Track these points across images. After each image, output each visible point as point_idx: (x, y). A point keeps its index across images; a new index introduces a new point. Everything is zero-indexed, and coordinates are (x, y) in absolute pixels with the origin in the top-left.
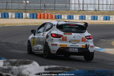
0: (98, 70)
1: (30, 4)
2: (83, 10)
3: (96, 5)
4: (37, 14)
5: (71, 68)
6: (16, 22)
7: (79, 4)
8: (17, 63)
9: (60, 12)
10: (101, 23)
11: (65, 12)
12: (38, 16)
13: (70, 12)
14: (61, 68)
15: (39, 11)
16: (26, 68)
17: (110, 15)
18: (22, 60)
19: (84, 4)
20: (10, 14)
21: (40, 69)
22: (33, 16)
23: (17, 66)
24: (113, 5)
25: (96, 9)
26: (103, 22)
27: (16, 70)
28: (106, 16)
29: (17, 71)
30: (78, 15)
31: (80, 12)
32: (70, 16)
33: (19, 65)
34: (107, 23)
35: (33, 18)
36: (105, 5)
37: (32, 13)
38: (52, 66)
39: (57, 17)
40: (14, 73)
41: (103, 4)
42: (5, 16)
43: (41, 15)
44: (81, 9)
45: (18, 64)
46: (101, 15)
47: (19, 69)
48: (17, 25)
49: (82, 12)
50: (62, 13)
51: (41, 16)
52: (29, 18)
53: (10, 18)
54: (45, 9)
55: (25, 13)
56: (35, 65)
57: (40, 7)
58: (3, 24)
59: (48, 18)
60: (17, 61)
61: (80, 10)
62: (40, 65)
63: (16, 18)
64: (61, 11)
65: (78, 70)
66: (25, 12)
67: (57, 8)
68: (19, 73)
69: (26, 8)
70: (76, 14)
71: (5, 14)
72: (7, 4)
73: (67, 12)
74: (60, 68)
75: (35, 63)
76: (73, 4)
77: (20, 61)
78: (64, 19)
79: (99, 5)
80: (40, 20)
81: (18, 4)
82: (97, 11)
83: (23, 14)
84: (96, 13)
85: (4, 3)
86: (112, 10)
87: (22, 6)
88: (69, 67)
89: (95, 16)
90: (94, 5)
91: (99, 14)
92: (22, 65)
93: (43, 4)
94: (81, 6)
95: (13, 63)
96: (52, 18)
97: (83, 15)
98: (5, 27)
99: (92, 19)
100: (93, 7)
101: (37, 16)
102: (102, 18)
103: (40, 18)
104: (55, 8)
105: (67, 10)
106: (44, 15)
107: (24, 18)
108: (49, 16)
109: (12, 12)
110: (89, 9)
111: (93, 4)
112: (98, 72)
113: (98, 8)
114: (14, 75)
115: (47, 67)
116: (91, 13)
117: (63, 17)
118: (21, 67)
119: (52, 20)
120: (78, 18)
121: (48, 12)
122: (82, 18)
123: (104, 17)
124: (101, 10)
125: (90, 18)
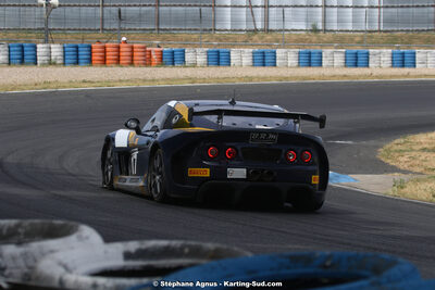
0: (328, 252)
1: (62, 9)
2: (267, 30)
3: (314, 9)
4: (91, 47)
5: (225, 247)
6: (10, 81)
7: (251, 6)
8: (19, 234)
9: (178, 40)
10: (334, 76)
11: (195, 36)
12: (96, 56)
13: (217, 39)
14: (186, 250)
15: (100, 35)
16: (52, 251)
17: (368, 47)
18: (37, 221)
19: (269, 7)
21: (106, 252)
22: (75, 57)
23: (19, 244)
24: (379, 7)
25: (314, 26)
26: (345, 73)
27: (14, 258)
28: (355, 50)
29: (21, 263)
30: (246, 50)
31: (255, 37)
32: (218, 52)
33: (27, 242)
34: (360, 76)
35: (77, 63)
36: (351, 10)
37: (71, 44)
38: (151, 243)
39: (167, 58)
40: (7, 272)
41: (342, 7)
43: (105, 52)
44: (259, 26)
45: (22, 237)
46: (336, 48)
47: (25, 255)
48: (14, 88)
49: (263, 37)
50: (187, 40)
51: (105, 56)
52: (61, 61)
54: (123, 26)
55: (45, 45)
56: (87, 238)
57: (103, 20)
59: (132, 63)
60: (18, 226)
61: (256, 31)
62: (108, 239)
63: (9, 64)
64: (183, 35)
65: (250, 255)
66: (46, 41)
67: (166, 24)
68: (26, 270)
69: (47, 23)
70: (241, 46)
73: (206, 37)
74: (182, 248)
75: (87, 231)
76: (226, 6)
77: (31, 224)
78: (194, 65)
79: (327, 9)
80: (104, 69)
81: (17, 8)
82: (321, 34)
83: (36, 48)
84: (314, 38)
86: (377, 28)
87: (34, 17)
88: (218, 245)
89: (312, 50)
90: (309, 9)
91: (329, 44)
92: (39, 240)
93: (115, 10)
94: (259, 13)
95: (5, 232)
96: (148, 62)
97: (268, 49)
99: (299, 65)
100: (304, 17)
101: (91, 55)
102: (339, 59)
103: (104, 62)
104: (158, 24)
105: (205, 30)
106: (119, 51)
107: (43, 65)
108: (138, 55)
110: (288, 27)
111: (302, 6)
112: (328, 263)
113: (324, 22)
114: (6, 277)
115: (133, 246)
116: (296, 41)
117: (189, 57)
118: (35, 246)
119: (148, 69)
120: (247, 60)
121: (133, 39)
122: (264, 59)
123: (346, 53)
124: (335, 28)
125: (292, 59)
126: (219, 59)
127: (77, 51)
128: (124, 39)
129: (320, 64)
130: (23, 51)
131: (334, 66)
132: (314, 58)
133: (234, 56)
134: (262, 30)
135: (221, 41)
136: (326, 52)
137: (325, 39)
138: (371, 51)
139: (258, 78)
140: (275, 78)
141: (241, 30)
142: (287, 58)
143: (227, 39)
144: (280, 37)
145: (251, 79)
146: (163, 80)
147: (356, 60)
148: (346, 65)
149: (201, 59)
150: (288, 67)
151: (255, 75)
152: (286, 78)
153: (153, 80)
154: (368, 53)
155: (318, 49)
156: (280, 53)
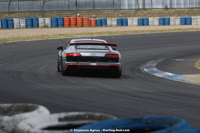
1: (50, 2)
2: (144, 9)
4: (64, 19)
6: (26, 35)
9: (104, 14)
10: (175, 29)
11: (111, 13)
12: (66, 23)
13: (122, 14)
15: (68, 13)
17: (191, 15)
20: (16, 21)
22: (56, 23)
25: (166, 6)
26: (180, 28)
28: (185, 17)
30: (135, 18)
31: (139, 12)
32: (122, 20)
34: (187, 29)
35: (57, 26)
37: (54, 18)
39: (99, 23)
42: (7, 24)
43: (70, 21)
44: (141, 7)
46: (176, 16)
48: (28, 39)
49: (143, 12)
50: (107, 15)
51: (70, 23)
52: (50, 26)
53: (17, 28)
54: (78, 9)
55: (42, 19)
57: (69, 6)
58: (4, 39)
59: (82, 26)
61: (139, 9)
64: (106, 12)
66: (43, 17)
67: (98, 7)
69: (43, 8)
70: (132, 16)
71: (7, 20)
72: (9, 4)
73: (116, 13)
78: (111, 26)
80: (70, 28)
82: (169, 10)
83: (38, 20)
84: (166, 12)
85: (5, 2)
86: (195, 7)
87: (37, 6)
89: (165, 18)
91: (173, 15)
93: (74, 1)
96: (90, 25)
97: (145, 18)
98: (7, 45)
99: (160, 24)
101: (64, 22)
102: (178, 21)
103: (70, 25)
104: (94, 7)
105: (116, 9)
106: (76, 20)
107: (42, 27)
108: (85, 22)
109: (20, 17)
110: (154, 7)
113: (171, 4)
116: (158, 13)
117: (109, 22)
119: (90, 28)
120: (135, 23)
121: (83, 14)
122: (143, 22)
123: (181, 19)
124: (176, 7)
125: (156, 22)
126: (122, 23)
127: (57, 21)
128: (78, 15)
129: (169, 24)
130: (32, 21)
131: (175, 25)
132: (166, 21)
133: (130, 21)
134: (142, 9)
135: (123, 14)
136: (172, 18)
137: (171, 12)
138: (192, 17)
139: (141, 31)
140: (148, 31)
141: (132, 9)
142: (154, 21)
143: (126, 13)
144: (150, 12)
145: (137, 31)
146: (96, 33)
147: (186, 22)
148: (181, 24)
149: (115, 23)
150: (154, 26)
151: (139, 30)
152: (153, 31)
153: (92, 34)
154: (191, 18)
155: (168, 17)
156: (150, 19)
